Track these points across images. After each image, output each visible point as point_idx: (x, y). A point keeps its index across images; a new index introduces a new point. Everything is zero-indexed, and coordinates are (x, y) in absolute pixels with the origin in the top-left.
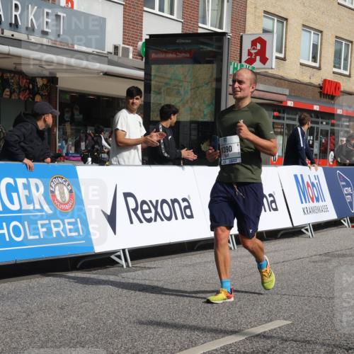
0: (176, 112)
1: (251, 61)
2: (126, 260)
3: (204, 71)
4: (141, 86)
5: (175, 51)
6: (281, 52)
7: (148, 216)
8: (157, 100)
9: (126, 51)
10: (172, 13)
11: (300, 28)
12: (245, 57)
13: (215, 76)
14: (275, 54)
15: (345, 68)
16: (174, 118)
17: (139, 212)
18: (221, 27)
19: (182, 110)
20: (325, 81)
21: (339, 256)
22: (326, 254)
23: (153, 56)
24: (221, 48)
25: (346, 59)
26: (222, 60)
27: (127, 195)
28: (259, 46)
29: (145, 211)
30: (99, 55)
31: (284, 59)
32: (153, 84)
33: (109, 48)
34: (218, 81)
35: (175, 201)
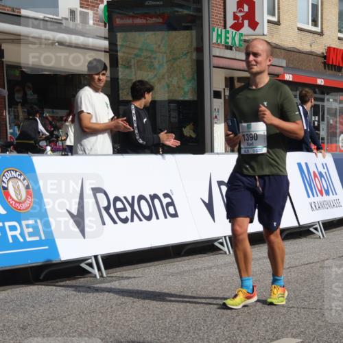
0: (150, 89)
1: (237, 26)
2: (99, 269)
3: (182, 39)
4: (105, 59)
5: (145, 16)
6: (273, 15)
7: (123, 215)
8: (126, 76)
9: (84, 17)
12: (230, 21)
13: (194, 45)
14: (267, 17)
16: (148, 97)
17: (112, 211)
19: (157, 87)
20: (329, 49)
23: (118, 21)
24: (200, 10)
26: (201, 26)
27: (96, 191)
28: (246, 8)
29: (120, 210)
31: (278, 23)
32: (120, 54)
33: (63, 13)
34: (200, 50)
35: (154, 197)
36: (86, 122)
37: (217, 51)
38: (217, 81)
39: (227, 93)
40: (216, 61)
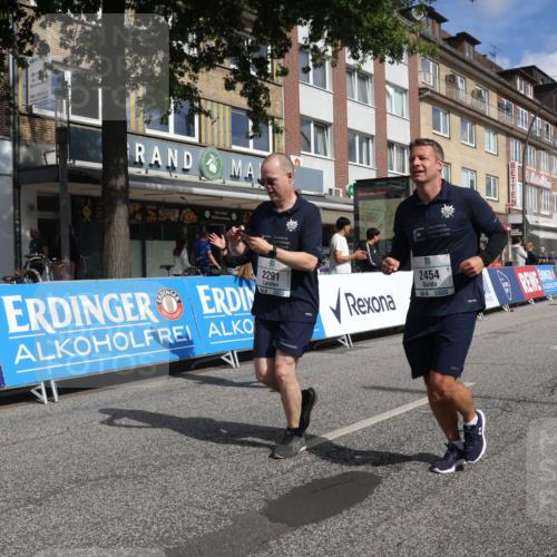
0: (377, 234)
2: (349, 342)
4: (351, 217)
7: (363, 309)
8: (364, 226)
9: (337, 192)
10: (368, 164)
11: (460, 169)
15: (495, 196)
16: (377, 238)
17: (356, 307)
18: (403, 172)
21: (504, 333)
22: (495, 332)
23: (360, 195)
25: (495, 190)
27: (347, 295)
29: (361, 306)
30: (318, 196)
32: (360, 213)
33: (326, 191)
35: (382, 298)
36: (339, 257)
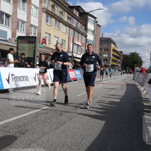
1: (42, 44)
2: (12, 91)
3: (32, 45)
5: (24, 40)
6: (49, 42)
8: (20, 52)
9: (12, 40)
10: (23, 31)
11: (54, 36)
12: (41, 43)
13: (34, 47)
14: (48, 42)
15: (64, 46)
18: (35, 35)
19: (26, 54)
23: (19, 41)
24: (35, 40)
25: (64, 44)
26: (35, 43)
27: (12, 75)
28: (44, 40)
30: (5, 40)
31: (50, 44)
32: (19, 48)
33: (8, 39)
34: (35, 48)
35: (24, 76)
36: (10, 61)
37: (38, 48)
38: (38, 54)
39: (39, 56)
40: (38, 50)
